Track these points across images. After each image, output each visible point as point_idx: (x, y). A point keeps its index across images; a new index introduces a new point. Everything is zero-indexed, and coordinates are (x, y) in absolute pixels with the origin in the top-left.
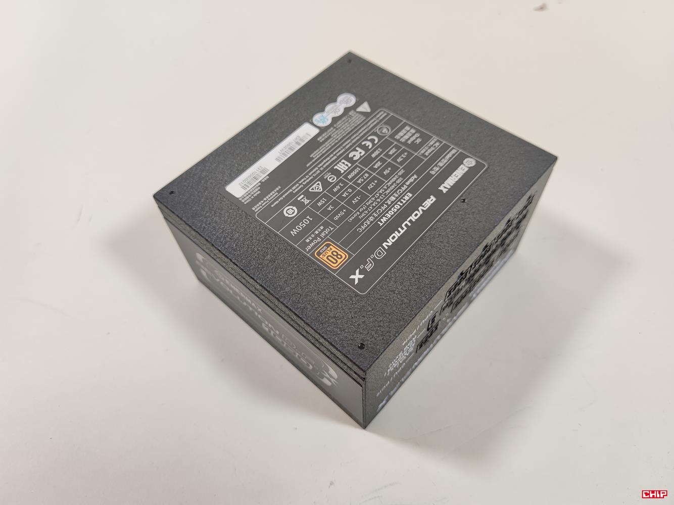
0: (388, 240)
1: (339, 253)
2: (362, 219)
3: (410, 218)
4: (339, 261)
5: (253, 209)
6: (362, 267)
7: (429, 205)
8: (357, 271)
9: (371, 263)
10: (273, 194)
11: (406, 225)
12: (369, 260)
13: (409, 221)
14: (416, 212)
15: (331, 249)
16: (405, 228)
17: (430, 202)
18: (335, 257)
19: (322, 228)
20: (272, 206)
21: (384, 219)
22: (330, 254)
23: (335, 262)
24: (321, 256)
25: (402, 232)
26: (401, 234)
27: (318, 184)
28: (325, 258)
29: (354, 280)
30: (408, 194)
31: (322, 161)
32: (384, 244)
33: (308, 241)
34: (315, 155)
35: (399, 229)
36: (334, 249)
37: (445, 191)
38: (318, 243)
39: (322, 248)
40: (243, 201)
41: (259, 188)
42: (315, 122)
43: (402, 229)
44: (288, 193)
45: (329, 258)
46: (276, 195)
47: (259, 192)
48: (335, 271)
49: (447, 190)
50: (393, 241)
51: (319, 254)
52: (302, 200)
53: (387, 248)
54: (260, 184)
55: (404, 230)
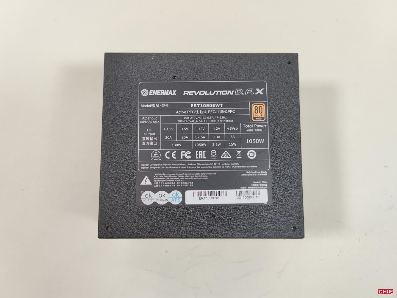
0: (228, 94)
1: (254, 110)
2: (226, 116)
3: (206, 94)
4: (258, 106)
5: (266, 175)
6: (253, 94)
7: (190, 91)
8: (256, 94)
9: (247, 91)
10: (249, 174)
11: (212, 93)
12: (246, 93)
13: (209, 93)
14: (200, 94)
15: (256, 115)
16: (214, 92)
17: (188, 93)
18: (258, 110)
19: (248, 130)
20: (256, 167)
21: (218, 105)
22: (259, 113)
23: (261, 108)
24: (263, 116)
25: (217, 92)
26: (219, 91)
27: (223, 157)
28: (263, 114)
29: (262, 91)
30: (191, 107)
31: (206, 169)
32: (232, 94)
33: (261, 130)
34: (205, 176)
35: (217, 94)
36: (255, 114)
37: (175, 91)
38: (257, 124)
39: (259, 120)
40: (266, 185)
41: (252, 185)
42: (181, 199)
43: (216, 93)
44: (242, 167)
45: (261, 112)
46: (248, 171)
47: (254, 182)
48: (265, 103)
49: (173, 90)
50: (226, 91)
51: (263, 118)
52: (240, 155)
53: (233, 91)
54: (249, 188)
55: (216, 91)
